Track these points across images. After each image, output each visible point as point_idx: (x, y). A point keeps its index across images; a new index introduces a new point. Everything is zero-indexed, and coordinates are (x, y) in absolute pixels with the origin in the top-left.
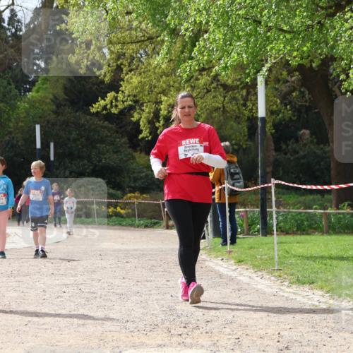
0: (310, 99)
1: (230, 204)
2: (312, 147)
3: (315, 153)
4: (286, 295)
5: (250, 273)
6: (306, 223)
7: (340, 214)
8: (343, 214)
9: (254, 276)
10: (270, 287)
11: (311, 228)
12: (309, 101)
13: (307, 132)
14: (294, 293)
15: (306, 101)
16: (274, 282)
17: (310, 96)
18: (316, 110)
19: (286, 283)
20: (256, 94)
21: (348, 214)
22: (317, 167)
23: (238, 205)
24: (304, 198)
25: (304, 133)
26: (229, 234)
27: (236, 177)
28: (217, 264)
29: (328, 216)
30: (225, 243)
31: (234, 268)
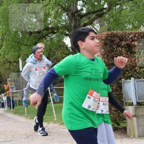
1: (12, 97)
4: (29, 122)
5: (18, 116)
9: (19, 117)
10: (24, 120)
14: (31, 122)
16: (25, 118)
19: (29, 119)
20: (19, 64)
23: (14, 97)
26: (12, 106)
27: (13, 88)
28: (8, 115)
30: (11, 108)
31: (13, 115)
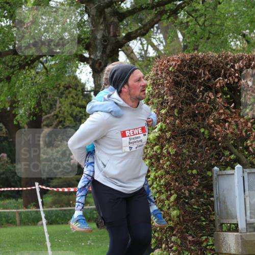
0: (6, 132)
2: (9, 166)
3: (10, 170)
6: (4, 219)
7: (28, 212)
8: (30, 212)
11: (8, 223)
12: (5, 133)
13: (5, 155)
15: (4, 133)
17: (6, 130)
18: (11, 140)
21: (34, 211)
22: (12, 179)
24: (3, 202)
25: (2, 156)
29: (20, 213)
